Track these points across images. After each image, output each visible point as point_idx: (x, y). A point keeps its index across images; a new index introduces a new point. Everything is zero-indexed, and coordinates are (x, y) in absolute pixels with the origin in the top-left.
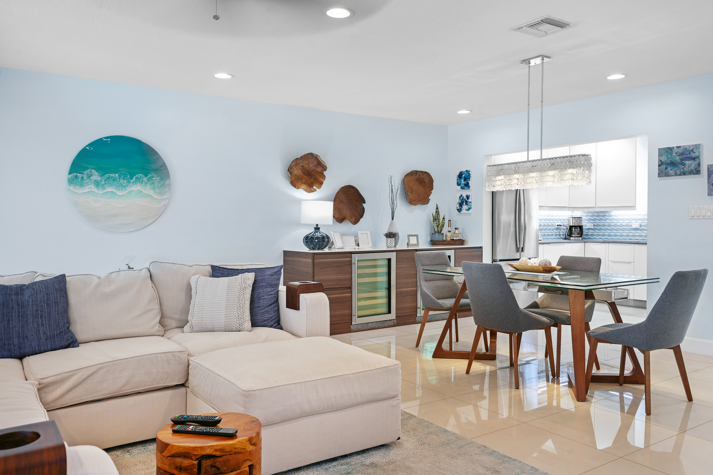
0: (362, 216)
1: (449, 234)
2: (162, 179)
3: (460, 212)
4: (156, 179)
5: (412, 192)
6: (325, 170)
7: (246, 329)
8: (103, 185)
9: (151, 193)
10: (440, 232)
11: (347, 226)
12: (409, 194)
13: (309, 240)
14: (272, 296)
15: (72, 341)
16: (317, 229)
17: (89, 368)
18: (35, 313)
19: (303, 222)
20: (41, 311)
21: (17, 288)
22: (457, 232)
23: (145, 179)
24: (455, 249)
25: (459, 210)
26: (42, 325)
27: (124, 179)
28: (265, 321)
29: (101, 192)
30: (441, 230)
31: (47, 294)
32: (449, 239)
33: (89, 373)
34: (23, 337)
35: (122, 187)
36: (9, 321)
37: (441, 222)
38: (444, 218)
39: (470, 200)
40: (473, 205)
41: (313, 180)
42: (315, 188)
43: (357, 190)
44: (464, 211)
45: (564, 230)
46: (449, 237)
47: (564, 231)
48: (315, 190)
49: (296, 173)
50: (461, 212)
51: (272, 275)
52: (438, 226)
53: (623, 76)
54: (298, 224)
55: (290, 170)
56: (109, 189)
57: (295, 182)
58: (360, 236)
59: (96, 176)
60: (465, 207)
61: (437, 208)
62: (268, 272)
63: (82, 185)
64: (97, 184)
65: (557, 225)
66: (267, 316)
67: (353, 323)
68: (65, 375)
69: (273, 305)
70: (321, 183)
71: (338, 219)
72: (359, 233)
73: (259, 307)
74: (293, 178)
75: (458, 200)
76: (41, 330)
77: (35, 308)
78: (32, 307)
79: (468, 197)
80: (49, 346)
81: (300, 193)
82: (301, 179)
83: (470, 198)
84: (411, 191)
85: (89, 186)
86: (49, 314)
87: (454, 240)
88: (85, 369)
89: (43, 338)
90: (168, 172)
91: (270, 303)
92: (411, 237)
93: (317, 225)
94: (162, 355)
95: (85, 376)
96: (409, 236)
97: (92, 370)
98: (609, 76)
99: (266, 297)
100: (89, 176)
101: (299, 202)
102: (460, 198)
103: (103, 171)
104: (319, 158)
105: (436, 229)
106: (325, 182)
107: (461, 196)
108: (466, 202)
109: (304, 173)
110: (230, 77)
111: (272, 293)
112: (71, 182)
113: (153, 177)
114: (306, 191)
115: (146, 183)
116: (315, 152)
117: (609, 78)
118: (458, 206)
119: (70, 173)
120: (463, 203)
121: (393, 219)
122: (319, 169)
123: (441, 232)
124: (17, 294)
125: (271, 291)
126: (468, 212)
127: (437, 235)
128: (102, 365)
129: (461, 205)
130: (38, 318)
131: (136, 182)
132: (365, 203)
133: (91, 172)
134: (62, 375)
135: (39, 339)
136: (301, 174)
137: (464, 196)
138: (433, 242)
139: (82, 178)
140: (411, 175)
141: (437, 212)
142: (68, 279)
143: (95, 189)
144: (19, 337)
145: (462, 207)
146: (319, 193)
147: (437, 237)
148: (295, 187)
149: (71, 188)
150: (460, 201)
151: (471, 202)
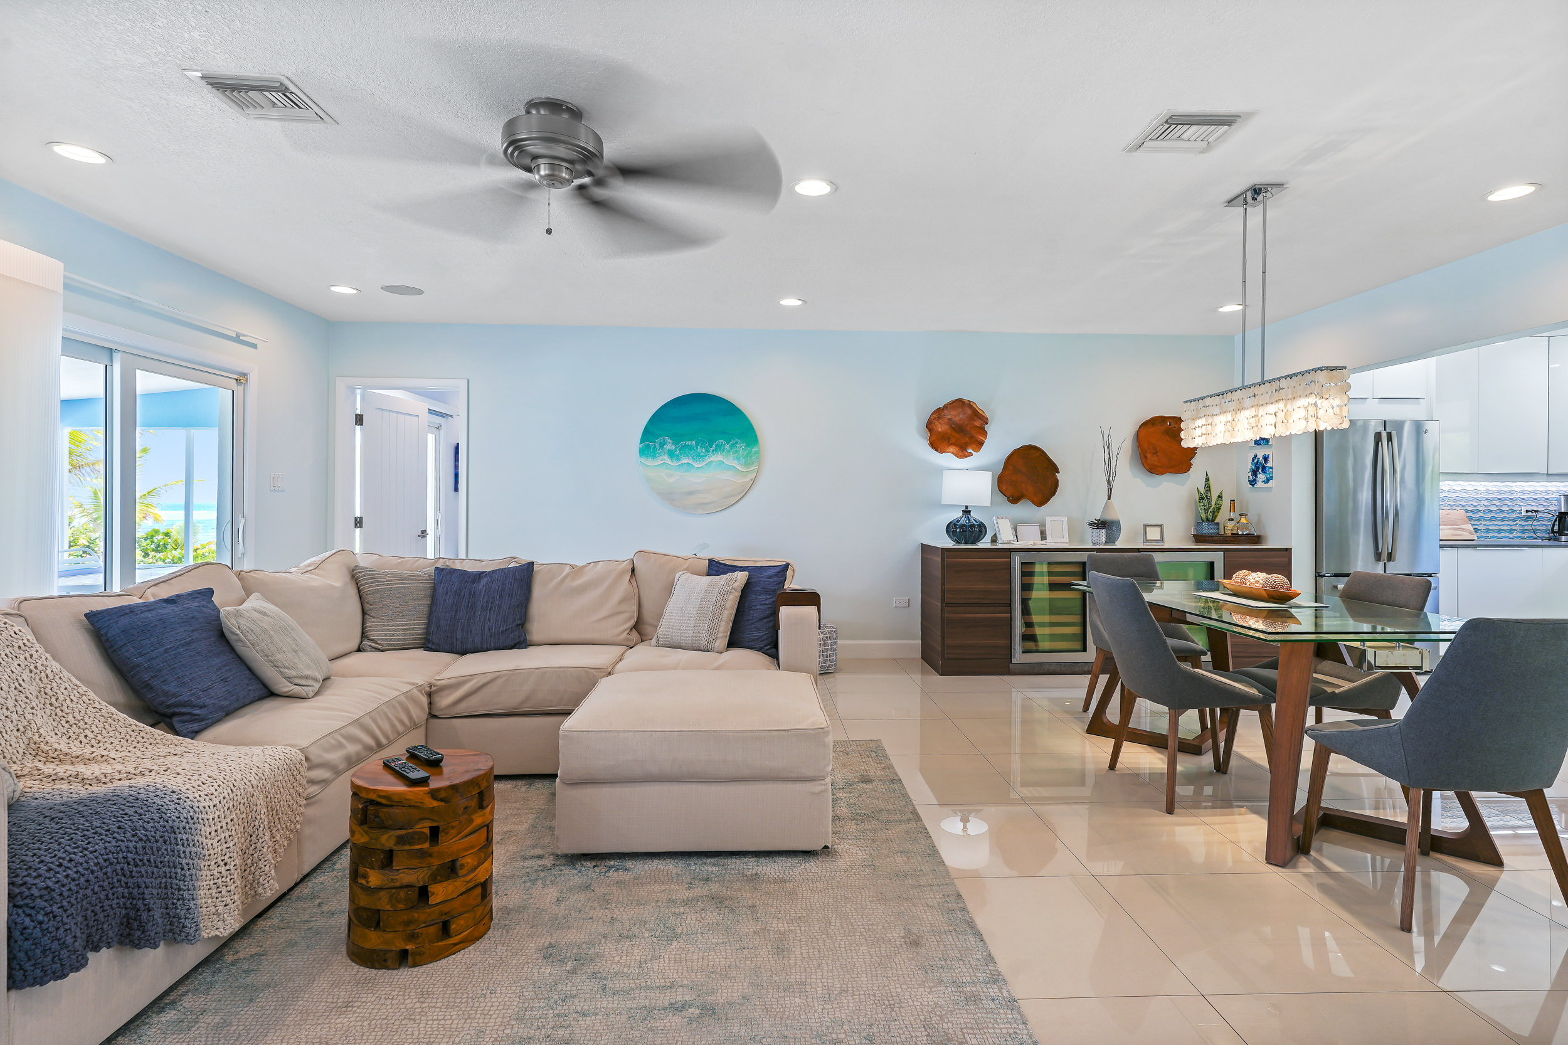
0: (1053, 493)
1: (1230, 525)
2: (748, 445)
3: (1253, 485)
4: (741, 446)
5: (1156, 453)
6: (987, 424)
7: (715, 650)
8: (678, 456)
9: (735, 464)
10: (1211, 521)
11: (1025, 509)
12: (1149, 456)
13: (953, 529)
14: (766, 606)
15: (518, 641)
16: (967, 512)
17: (486, 675)
18: (485, 605)
19: (945, 501)
20: (492, 603)
21: (476, 574)
22: (1243, 520)
23: (727, 447)
24: (1224, 550)
25: (1253, 482)
26: (489, 619)
27: (702, 447)
28: (752, 641)
29: (675, 464)
30: (1214, 517)
31: (503, 584)
32: (1229, 533)
33: (485, 681)
34: (468, 631)
35: (700, 457)
36: (457, 611)
37: (1213, 503)
38: (1220, 497)
39: (1269, 464)
40: (1276, 473)
41: (967, 439)
42: (970, 451)
43: (1043, 452)
44: (1260, 484)
45: (1548, 520)
46: (1230, 528)
47: (1545, 524)
48: (971, 454)
49: (940, 430)
50: (1255, 486)
51: (771, 577)
52: (1206, 510)
53: (1532, 189)
54: (939, 506)
55: (929, 426)
56: (685, 461)
57: (938, 442)
58: (1048, 525)
59: (670, 446)
60: (1261, 476)
61: (1207, 479)
62: (769, 573)
63: (654, 457)
64: (671, 454)
65: (1527, 511)
66: (757, 634)
67: (1013, 661)
68: (461, 678)
69: (767, 620)
70: (981, 444)
71: (1012, 497)
72: (1048, 520)
73: (748, 620)
74: (934, 438)
75: (1250, 465)
76: (487, 625)
77: (485, 600)
78: (483, 598)
79: (1266, 459)
80: (492, 645)
81: (948, 459)
82: (949, 439)
83: (1270, 459)
84: (1153, 451)
85: (662, 457)
86: (499, 607)
87: (1238, 534)
88: (482, 675)
89: (487, 635)
90: (756, 436)
91: (762, 616)
92: (1148, 528)
93: (967, 507)
94: (573, 670)
95: (480, 684)
96: (1146, 526)
97: (489, 678)
98: (1491, 193)
99: (758, 607)
100: (662, 445)
101: (940, 471)
102: (1253, 460)
103: (677, 438)
104: (974, 406)
105: (1204, 516)
106: (987, 442)
107: (1256, 456)
108: (1264, 468)
109: (953, 429)
110: (800, 303)
111: (767, 602)
112: (643, 452)
113: (737, 443)
114: (957, 455)
115: (729, 451)
116: (966, 397)
117: (1491, 198)
118: (1250, 474)
119: (641, 443)
120: (1258, 469)
121: (1109, 499)
122: (978, 423)
123: (1213, 520)
124: (473, 582)
125: (766, 599)
126: (1266, 485)
127: (1205, 525)
128: (500, 673)
129: (1255, 473)
130: (487, 610)
131: (716, 450)
132: (1058, 472)
133: (664, 440)
134: (458, 679)
135: (483, 634)
136: (949, 431)
137: (1260, 456)
138: (1199, 538)
139: (655, 447)
140: (1153, 424)
141: (1208, 487)
142: (535, 568)
143: (668, 461)
144: (462, 630)
145: (1256, 476)
146: (977, 458)
147: (1207, 529)
148: (937, 450)
149: (642, 460)
150: (1253, 467)
151: (1271, 468)
